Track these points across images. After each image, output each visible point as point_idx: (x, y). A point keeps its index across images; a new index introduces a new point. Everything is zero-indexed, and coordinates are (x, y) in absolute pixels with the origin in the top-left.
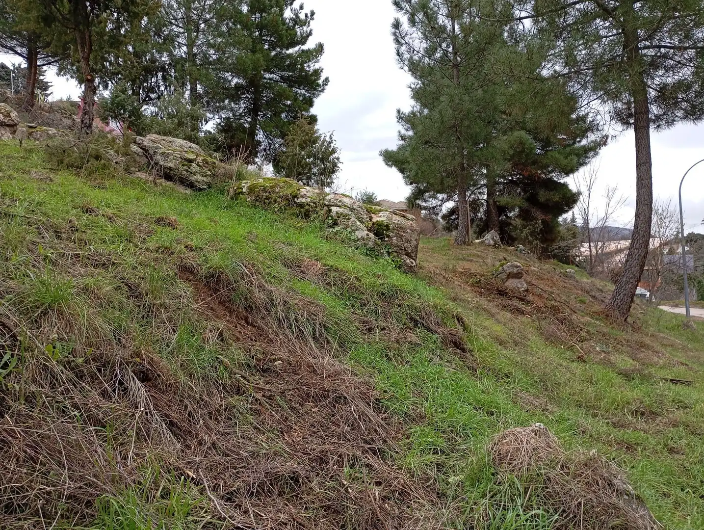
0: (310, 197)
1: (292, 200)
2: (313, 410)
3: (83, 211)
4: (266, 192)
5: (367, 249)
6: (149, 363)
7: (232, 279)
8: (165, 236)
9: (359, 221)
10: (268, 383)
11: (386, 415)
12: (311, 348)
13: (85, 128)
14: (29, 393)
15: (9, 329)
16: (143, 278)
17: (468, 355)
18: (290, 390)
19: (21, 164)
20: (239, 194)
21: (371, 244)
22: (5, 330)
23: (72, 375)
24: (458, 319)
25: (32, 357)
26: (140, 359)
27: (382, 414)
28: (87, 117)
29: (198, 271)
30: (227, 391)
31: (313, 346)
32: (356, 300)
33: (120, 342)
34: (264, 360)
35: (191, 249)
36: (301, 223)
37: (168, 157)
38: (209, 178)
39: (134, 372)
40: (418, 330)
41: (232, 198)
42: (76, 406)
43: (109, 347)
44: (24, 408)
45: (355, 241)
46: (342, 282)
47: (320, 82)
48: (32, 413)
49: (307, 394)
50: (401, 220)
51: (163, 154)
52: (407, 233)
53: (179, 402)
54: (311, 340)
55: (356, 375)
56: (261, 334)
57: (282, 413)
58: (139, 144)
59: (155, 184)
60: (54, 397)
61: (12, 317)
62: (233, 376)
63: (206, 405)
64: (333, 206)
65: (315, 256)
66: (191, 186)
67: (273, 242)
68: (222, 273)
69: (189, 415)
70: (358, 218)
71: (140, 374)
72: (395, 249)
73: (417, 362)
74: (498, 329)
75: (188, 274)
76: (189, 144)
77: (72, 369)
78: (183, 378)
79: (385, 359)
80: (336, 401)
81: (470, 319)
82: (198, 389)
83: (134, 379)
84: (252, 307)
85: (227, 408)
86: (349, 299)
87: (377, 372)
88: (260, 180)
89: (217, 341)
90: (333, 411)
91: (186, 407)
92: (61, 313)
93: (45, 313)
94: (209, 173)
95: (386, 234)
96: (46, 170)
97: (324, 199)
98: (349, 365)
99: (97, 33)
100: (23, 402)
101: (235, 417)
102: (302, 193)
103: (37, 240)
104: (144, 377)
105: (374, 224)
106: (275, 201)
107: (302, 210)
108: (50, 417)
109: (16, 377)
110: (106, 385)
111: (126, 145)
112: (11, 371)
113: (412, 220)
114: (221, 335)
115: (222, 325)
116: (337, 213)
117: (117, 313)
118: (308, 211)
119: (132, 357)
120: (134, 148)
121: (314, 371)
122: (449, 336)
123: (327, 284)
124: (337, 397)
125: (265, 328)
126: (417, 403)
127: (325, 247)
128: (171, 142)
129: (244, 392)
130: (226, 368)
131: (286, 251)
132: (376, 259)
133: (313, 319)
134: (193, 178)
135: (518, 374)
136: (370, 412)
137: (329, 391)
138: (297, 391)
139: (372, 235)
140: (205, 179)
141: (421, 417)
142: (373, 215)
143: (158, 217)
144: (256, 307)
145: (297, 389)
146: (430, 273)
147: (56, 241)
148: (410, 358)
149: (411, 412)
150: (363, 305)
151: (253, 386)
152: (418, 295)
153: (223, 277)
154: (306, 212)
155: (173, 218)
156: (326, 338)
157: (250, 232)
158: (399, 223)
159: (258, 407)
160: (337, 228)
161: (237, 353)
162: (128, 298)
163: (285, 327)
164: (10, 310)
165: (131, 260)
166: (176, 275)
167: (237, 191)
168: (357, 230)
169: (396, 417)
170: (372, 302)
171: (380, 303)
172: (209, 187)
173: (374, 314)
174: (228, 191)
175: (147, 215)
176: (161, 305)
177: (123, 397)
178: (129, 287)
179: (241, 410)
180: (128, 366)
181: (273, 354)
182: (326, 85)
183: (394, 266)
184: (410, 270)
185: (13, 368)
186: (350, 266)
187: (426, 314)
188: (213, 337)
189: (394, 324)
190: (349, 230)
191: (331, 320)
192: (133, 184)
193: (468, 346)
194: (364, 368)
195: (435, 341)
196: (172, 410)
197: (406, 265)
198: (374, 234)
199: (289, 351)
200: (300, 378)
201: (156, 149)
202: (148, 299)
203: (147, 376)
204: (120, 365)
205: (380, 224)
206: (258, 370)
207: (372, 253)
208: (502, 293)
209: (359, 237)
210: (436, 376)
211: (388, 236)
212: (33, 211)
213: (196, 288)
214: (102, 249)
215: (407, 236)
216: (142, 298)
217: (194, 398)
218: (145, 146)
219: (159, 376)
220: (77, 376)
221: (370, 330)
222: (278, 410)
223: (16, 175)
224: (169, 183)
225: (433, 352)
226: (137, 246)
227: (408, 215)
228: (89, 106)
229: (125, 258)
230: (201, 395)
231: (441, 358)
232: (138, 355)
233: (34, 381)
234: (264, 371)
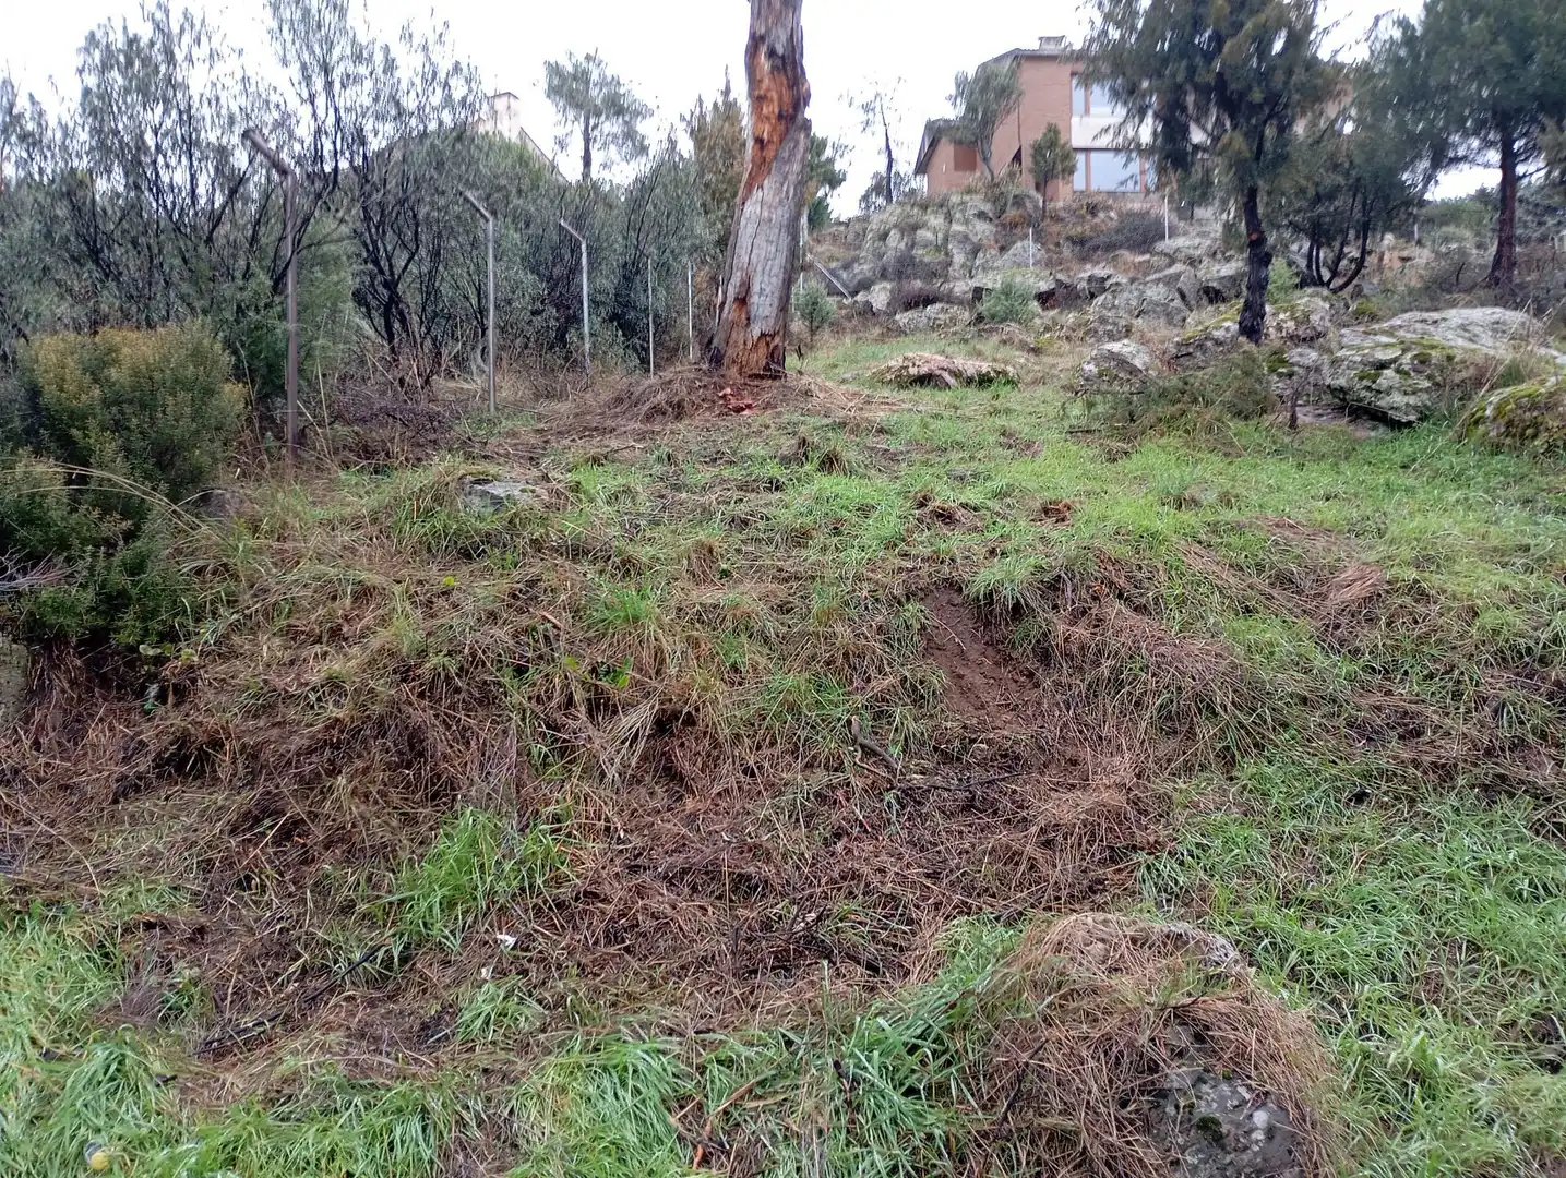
4: (1533, 410)
20: (1477, 421)
29: (967, 590)
32: (1428, 662)
34: (951, 736)
37: (1339, 367)
41: (1461, 436)
46: (1415, 619)
51: (1333, 361)
54: (1145, 724)
59: (1294, 427)
62: (845, 746)
66: (1379, 417)
68: (997, 593)
71: (686, 715)
84: (1049, 654)
134: (1383, 403)
140: (1412, 400)
156: (1190, 726)
167: (1475, 418)
170: (1461, 670)
171: (1487, 672)
172: (1422, 417)
173: (1448, 700)
174: (1460, 419)
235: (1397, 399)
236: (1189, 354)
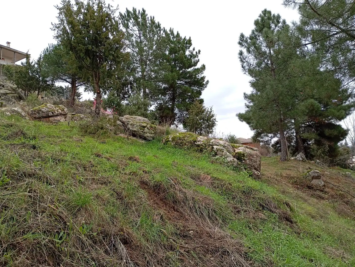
0: (202, 141)
1: (193, 143)
2: (211, 259)
3: (96, 156)
4: (180, 140)
5: (234, 167)
6: (127, 234)
7: (166, 187)
8: (133, 166)
9: (228, 152)
10: (187, 244)
11: (251, 262)
12: (208, 223)
13: (97, 115)
14: (72, 252)
15: (63, 219)
16: (123, 189)
17: (294, 225)
18: (198, 247)
19: (69, 134)
20: (168, 141)
21: (235, 164)
22: (61, 219)
23: (91, 242)
24: (287, 205)
25: (73, 233)
26: (123, 232)
27: (249, 261)
28: (97, 109)
29: (149, 184)
30: (166, 249)
31: (209, 222)
32: (230, 195)
33: (113, 223)
34: (184, 231)
35: (146, 173)
36: (199, 155)
37: (134, 126)
38: (153, 135)
39: (120, 239)
40: (265, 212)
41: (164, 144)
42: (93, 259)
43: (108, 226)
44: (69, 260)
45: (227, 163)
46: (222, 186)
47: (204, 83)
48: (73, 263)
49: (207, 249)
50: (251, 151)
51: (131, 124)
52: (254, 157)
53: (142, 255)
54: (207, 218)
55: (233, 238)
56: (182, 216)
57: (195, 261)
58: (121, 120)
59: (128, 139)
60: (83, 255)
61: (64, 213)
62: (168, 240)
63: (156, 256)
64: (214, 145)
65: (207, 172)
66: (145, 139)
67: (185, 166)
68: (161, 184)
69: (147, 263)
70: (228, 151)
71: (123, 240)
72: (249, 166)
73: (266, 230)
74: (309, 208)
75: (145, 186)
76: (143, 118)
77: (91, 239)
78: (144, 242)
79: (248, 228)
80: (223, 254)
81: (293, 204)
82: (151, 248)
83: (120, 243)
84: (176, 201)
85: (166, 258)
86: (226, 195)
87: (244, 236)
88: (178, 134)
89: (160, 221)
90: (222, 260)
91: (146, 258)
92: (86, 209)
93: (79, 210)
94: (153, 132)
95: (243, 159)
96: (80, 136)
97: (209, 142)
98: (229, 232)
99: (102, 72)
100: (69, 257)
101: (170, 263)
102: (198, 140)
103: (76, 172)
104: (125, 242)
105: (236, 153)
106: (185, 144)
107: (199, 148)
108: (81, 265)
109: (66, 244)
110: (107, 247)
111: (115, 122)
112: (63, 241)
113: (256, 150)
114: (162, 217)
115: (162, 212)
116: (217, 149)
117: (112, 208)
118: (202, 148)
119: (119, 231)
120: (119, 122)
121: (210, 236)
122: (283, 214)
123: (214, 187)
124: (223, 251)
125: (184, 212)
126: (268, 255)
127: (212, 167)
128: (135, 118)
129: (174, 249)
130: (165, 235)
131: (192, 170)
132: (239, 172)
133: (208, 207)
134: (146, 135)
135: (325, 236)
136: (242, 260)
137: (219, 248)
138: (202, 248)
139: (235, 160)
140: (151, 135)
141: (271, 263)
142: (235, 149)
143: (130, 156)
144: (178, 201)
145: (202, 247)
146: (268, 177)
147: (84, 172)
148: (261, 228)
149: (265, 261)
150: (234, 198)
151: (179, 246)
152: (263, 192)
153: (162, 186)
154: (201, 149)
155: (137, 157)
156: (215, 217)
157: (174, 161)
158: (250, 152)
159: (182, 258)
160: (217, 157)
161: (170, 227)
162: (117, 200)
163: (194, 211)
164: (63, 209)
165: (118, 180)
166: (139, 186)
167: (167, 140)
168: (227, 157)
169: (257, 263)
170: (238, 197)
171: (243, 197)
172: (153, 139)
173: (240, 203)
174: (162, 140)
175: (125, 156)
176: (132, 202)
177: (115, 254)
178: (117, 194)
179: (174, 260)
180: (118, 236)
181: (188, 227)
182: (208, 84)
183: (249, 175)
184: (257, 178)
185: (65, 239)
186: (225, 177)
187: (269, 202)
188: (158, 218)
189: (251, 209)
190: (223, 157)
191: (217, 207)
192: (118, 140)
193: (294, 220)
194: (237, 234)
195: (275, 217)
196: (139, 260)
197: (255, 174)
198: (237, 159)
199: (197, 225)
200: (203, 241)
201: (128, 122)
202: (126, 200)
203: (127, 241)
204: (114, 236)
205: (239, 154)
206: (181, 236)
207: (236, 169)
208: (310, 187)
209: (229, 161)
210: (278, 238)
211: (244, 160)
212: (74, 158)
213: (149, 193)
214: (104, 175)
215: (255, 159)
216: (123, 199)
217: (150, 253)
218: (123, 121)
219: (132, 241)
220: (93, 242)
221: (238, 212)
222: (193, 259)
223: (66, 140)
224: (134, 138)
225: (274, 224)
226: (120, 172)
227: (254, 148)
228: (98, 104)
229: (115, 179)
230: (153, 251)
231: (279, 228)
232: (122, 230)
233: (74, 246)
234: (185, 236)
235: (149, 135)
236: (35, 114)
